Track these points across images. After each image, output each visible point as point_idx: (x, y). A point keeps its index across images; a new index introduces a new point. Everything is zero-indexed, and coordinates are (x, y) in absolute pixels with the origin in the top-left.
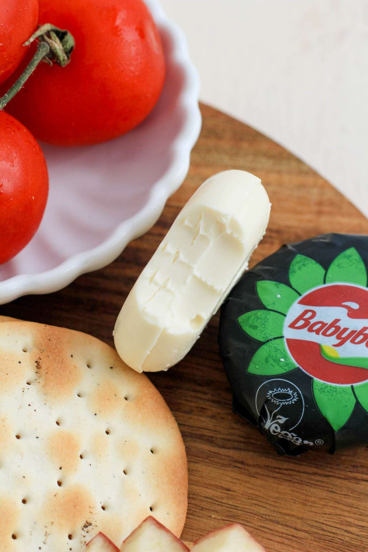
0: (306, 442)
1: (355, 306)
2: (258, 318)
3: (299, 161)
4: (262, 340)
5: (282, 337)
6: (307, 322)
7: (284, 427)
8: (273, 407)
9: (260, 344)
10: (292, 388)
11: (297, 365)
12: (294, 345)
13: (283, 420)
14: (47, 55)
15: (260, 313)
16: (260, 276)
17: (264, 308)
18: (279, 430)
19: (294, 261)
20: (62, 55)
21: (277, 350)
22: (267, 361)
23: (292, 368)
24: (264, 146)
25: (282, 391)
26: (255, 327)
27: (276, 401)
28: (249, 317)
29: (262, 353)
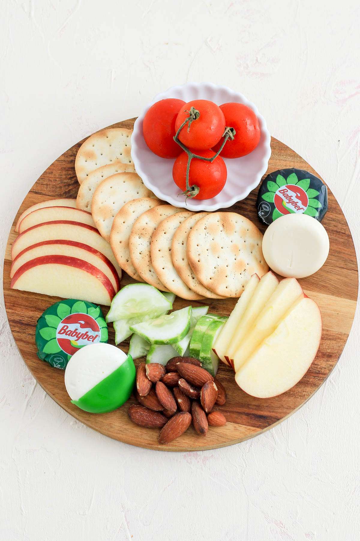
0: (266, 222)
1: (299, 195)
2: (272, 184)
3: (301, 158)
4: (270, 191)
5: (275, 193)
6: (284, 192)
7: (262, 215)
8: (262, 209)
9: (268, 191)
10: (269, 207)
11: (274, 202)
12: (277, 196)
13: (263, 214)
14: (228, 138)
15: (274, 183)
16: (280, 173)
17: (276, 183)
18: (261, 216)
19: (292, 174)
20: (233, 138)
21: (272, 195)
22: (267, 196)
23: (272, 202)
24: (289, 152)
25: (266, 206)
26: (270, 186)
27: (264, 208)
28: (271, 183)
29: (267, 194)
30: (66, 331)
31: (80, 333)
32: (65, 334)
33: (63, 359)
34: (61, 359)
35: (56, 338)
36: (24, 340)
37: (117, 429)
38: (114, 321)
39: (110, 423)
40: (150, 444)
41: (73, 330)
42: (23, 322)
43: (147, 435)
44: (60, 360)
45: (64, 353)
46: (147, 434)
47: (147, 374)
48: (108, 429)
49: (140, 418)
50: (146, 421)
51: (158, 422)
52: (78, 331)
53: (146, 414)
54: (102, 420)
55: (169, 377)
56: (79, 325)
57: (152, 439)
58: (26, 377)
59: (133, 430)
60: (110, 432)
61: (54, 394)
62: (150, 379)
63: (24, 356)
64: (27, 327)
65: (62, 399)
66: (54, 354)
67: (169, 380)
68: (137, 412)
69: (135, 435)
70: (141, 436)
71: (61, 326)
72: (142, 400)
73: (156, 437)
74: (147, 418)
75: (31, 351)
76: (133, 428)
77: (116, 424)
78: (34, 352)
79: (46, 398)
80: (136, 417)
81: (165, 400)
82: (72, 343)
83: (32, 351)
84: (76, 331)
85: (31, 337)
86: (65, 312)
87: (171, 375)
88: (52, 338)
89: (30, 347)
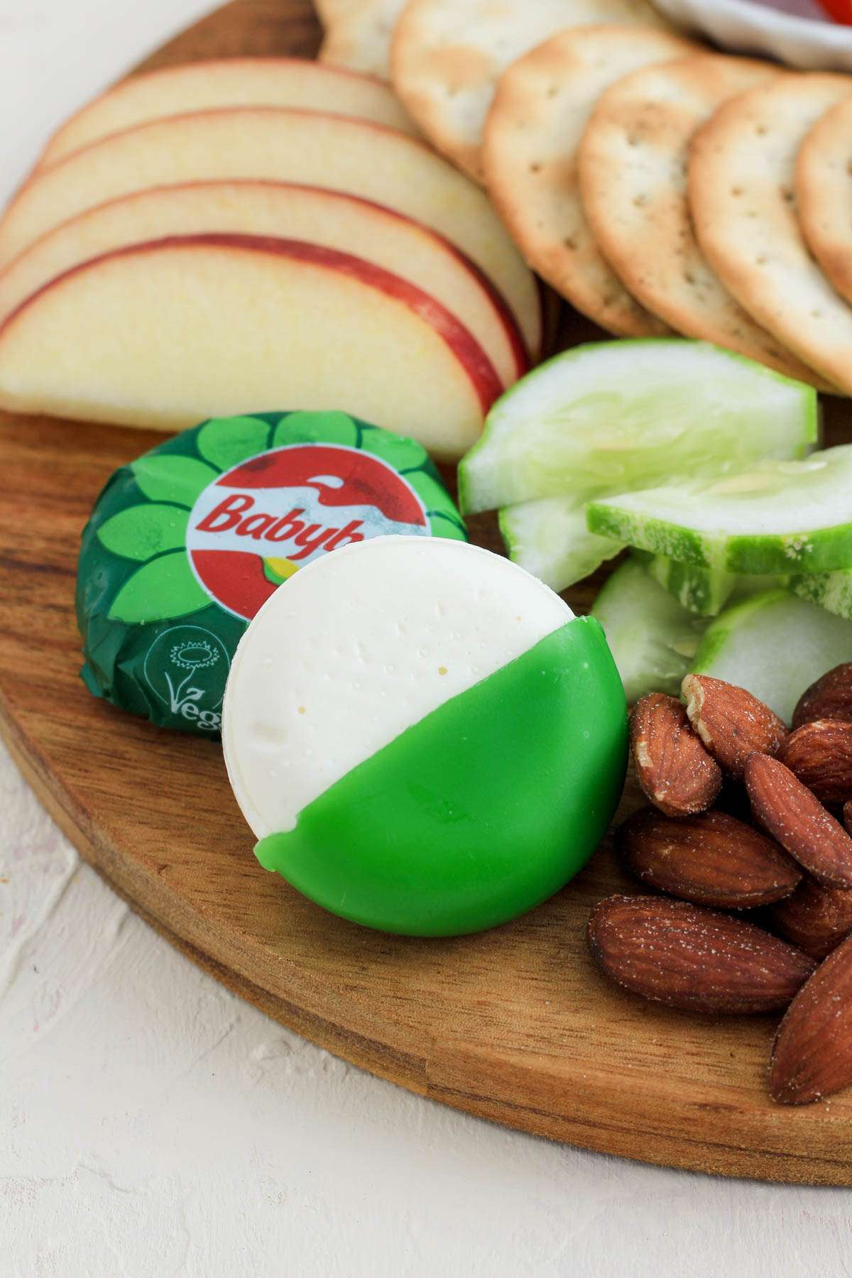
30: (239, 518)
31: (314, 528)
32: (234, 529)
33: (220, 649)
34: (208, 647)
35: (182, 549)
36: (21, 630)
37: (525, 1030)
38: (504, 507)
39: (479, 1003)
40: (716, 1108)
41: (279, 513)
42: (24, 558)
43: (697, 1059)
44: (200, 655)
45: (226, 615)
46: (697, 1054)
47: (690, 711)
48: (467, 1031)
49: (660, 948)
50: (696, 963)
51: (765, 971)
52: (307, 520)
53: (694, 928)
54: (435, 988)
55: (817, 737)
56: (315, 493)
57: (726, 1081)
58: (26, 840)
59: (613, 1034)
60: (482, 1044)
61: (164, 867)
62: (707, 739)
63: (14, 697)
64: (40, 577)
65: (211, 887)
66: (171, 622)
67: (819, 757)
68: (639, 922)
69: (626, 1058)
70: (664, 1063)
71: (213, 495)
72: (663, 862)
73: (751, 1070)
74: (700, 947)
75: (51, 675)
76: (614, 1027)
77: (514, 1007)
78: (69, 679)
79: (127, 933)
80: (633, 944)
81: (804, 823)
82: (271, 570)
83: (60, 677)
84: (298, 518)
85: (56, 618)
86: (244, 442)
87: (830, 730)
88: (161, 550)
89: (50, 660)
